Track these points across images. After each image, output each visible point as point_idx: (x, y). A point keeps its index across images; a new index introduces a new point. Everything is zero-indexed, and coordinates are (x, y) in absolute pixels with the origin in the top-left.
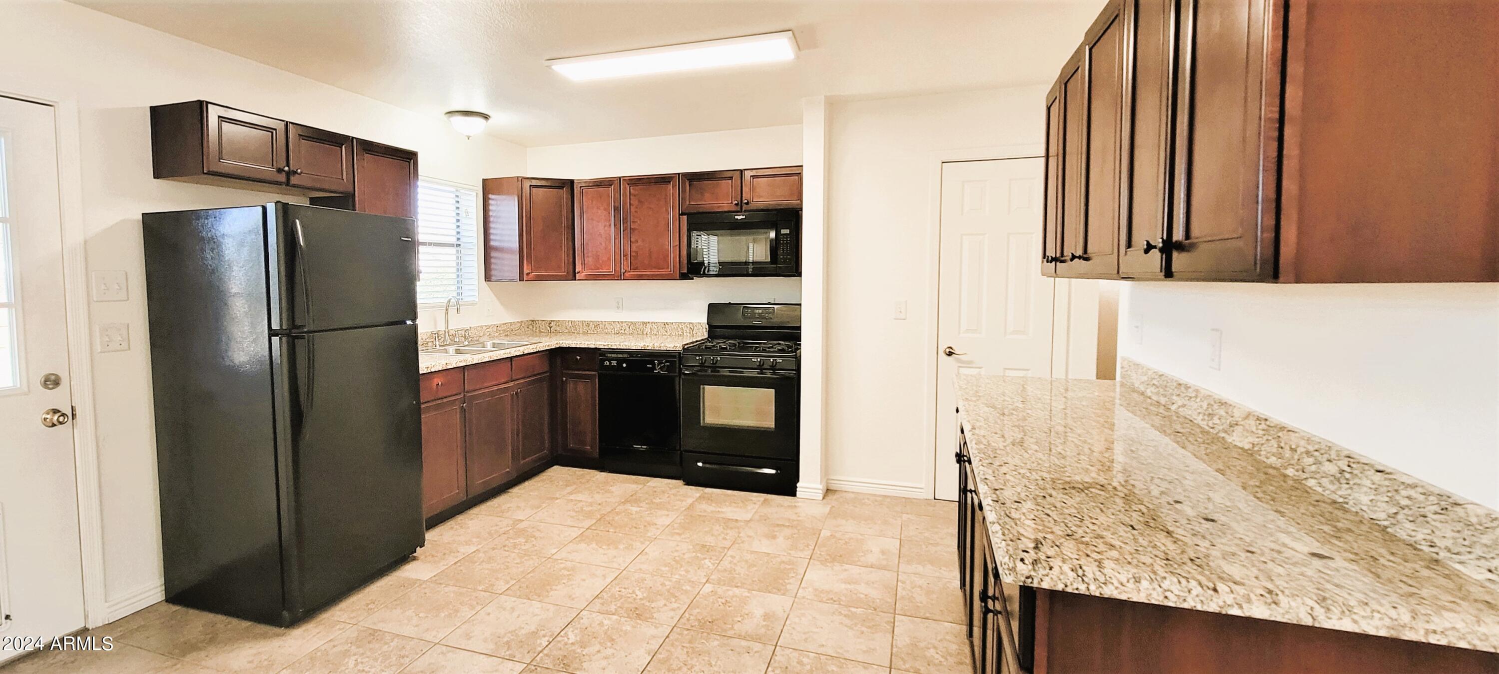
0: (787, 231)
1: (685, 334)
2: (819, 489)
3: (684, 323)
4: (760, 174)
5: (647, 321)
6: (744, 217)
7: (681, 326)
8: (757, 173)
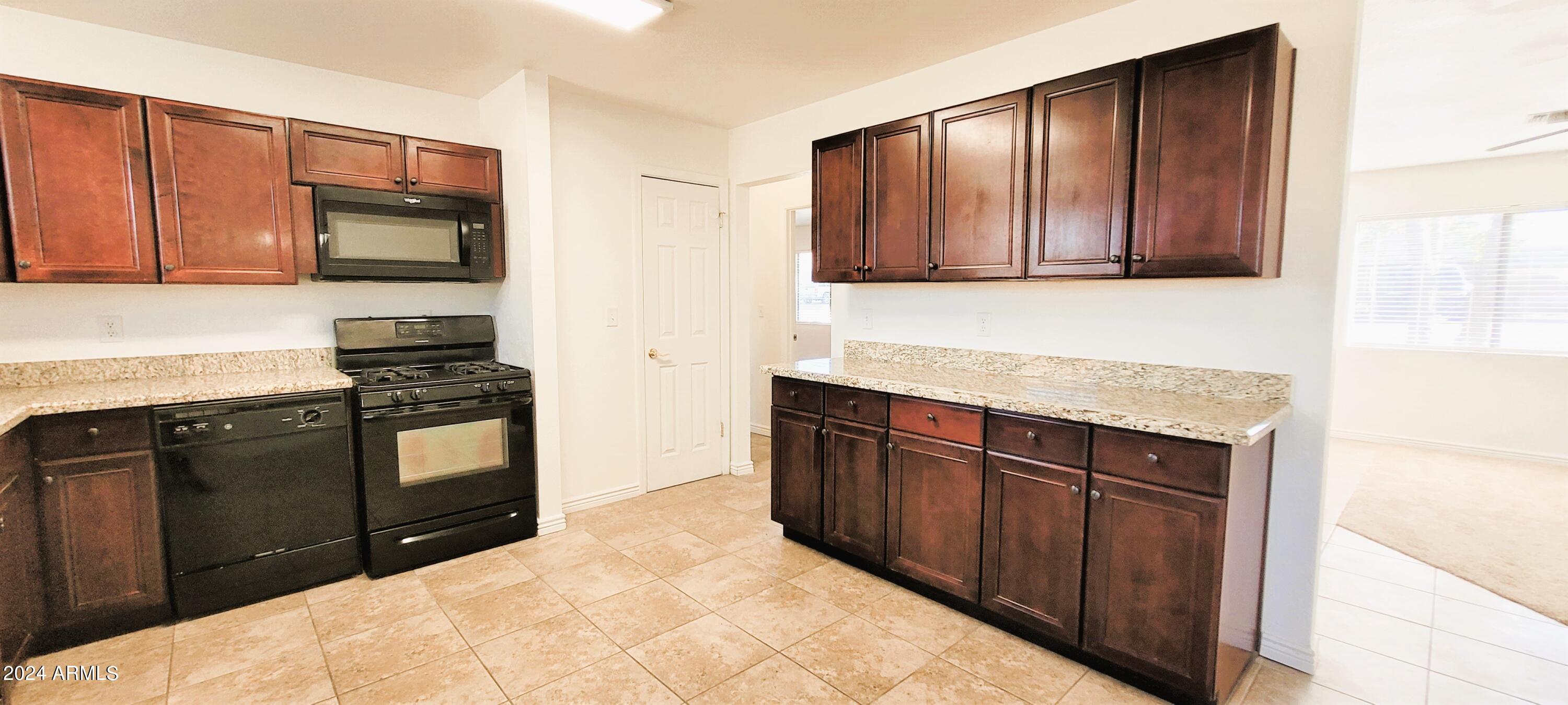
0: (481, 226)
1: (280, 368)
2: (562, 518)
3: (278, 351)
4: (428, 146)
5: (194, 353)
6: (419, 201)
7: (270, 356)
8: (426, 144)
